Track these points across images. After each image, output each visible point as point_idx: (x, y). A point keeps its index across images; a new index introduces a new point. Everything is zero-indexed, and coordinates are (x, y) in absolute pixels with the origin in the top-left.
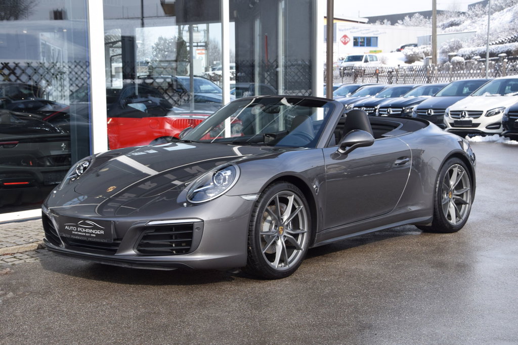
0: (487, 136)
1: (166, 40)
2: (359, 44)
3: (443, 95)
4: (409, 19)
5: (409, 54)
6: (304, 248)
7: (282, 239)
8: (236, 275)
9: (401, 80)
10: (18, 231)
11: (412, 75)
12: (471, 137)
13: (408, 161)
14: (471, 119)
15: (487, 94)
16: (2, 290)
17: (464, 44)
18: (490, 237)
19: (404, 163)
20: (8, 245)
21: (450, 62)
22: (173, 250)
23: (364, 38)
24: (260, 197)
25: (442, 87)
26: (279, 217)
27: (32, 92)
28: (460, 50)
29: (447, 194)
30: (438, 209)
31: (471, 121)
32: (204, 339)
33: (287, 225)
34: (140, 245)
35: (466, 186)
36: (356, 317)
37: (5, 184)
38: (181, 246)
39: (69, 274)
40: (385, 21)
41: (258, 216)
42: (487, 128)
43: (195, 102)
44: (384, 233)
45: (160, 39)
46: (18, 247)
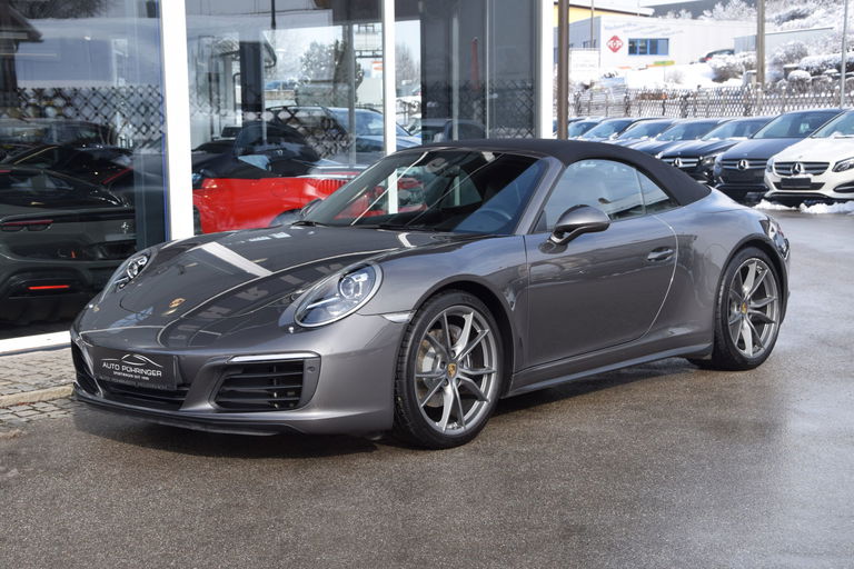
0: (836, 204)
1: (322, 47)
2: (638, 50)
3: (766, 136)
4: (722, 9)
5: (719, 66)
6: (491, 397)
7: (454, 384)
8: (379, 442)
9: (701, 109)
10: (45, 364)
11: (719, 102)
12: (808, 206)
13: (671, 254)
14: (810, 176)
15: (836, 134)
16: (2, 464)
17: (811, 50)
18: (807, 377)
19: (664, 257)
20: (25, 389)
21: (786, 78)
22: (275, 402)
23: (646, 41)
24: (416, 317)
25: (766, 122)
26: (447, 349)
27: (101, 135)
28: (803, 59)
29: (738, 306)
30: (722, 331)
31: (809, 179)
32: (308, 549)
33: (462, 362)
34: (220, 394)
35: (772, 294)
36: (561, 514)
37: (31, 288)
38: (286, 396)
39: (114, 438)
40: (683, 12)
41: (412, 347)
42: (834, 190)
43: (358, 151)
44: (634, 370)
45: (313, 45)
46: (41, 391)
